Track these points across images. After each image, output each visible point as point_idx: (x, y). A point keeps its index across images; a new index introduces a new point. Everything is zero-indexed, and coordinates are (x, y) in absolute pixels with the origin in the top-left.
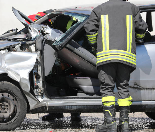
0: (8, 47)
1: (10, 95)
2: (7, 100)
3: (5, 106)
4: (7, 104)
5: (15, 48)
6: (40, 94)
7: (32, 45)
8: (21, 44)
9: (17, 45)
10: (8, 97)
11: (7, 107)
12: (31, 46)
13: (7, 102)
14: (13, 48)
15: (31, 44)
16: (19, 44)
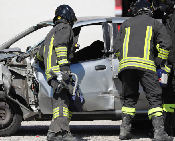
0: (5, 60)
1: (6, 104)
2: (4, 108)
3: (2, 114)
4: (4, 112)
5: (11, 60)
6: (34, 103)
7: (28, 58)
8: (17, 57)
9: (14, 57)
10: (5, 106)
11: (4, 115)
12: (26, 59)
13: (4, 110)
14: (10, 61)
15: (26, 57)
16: (16, 57)
